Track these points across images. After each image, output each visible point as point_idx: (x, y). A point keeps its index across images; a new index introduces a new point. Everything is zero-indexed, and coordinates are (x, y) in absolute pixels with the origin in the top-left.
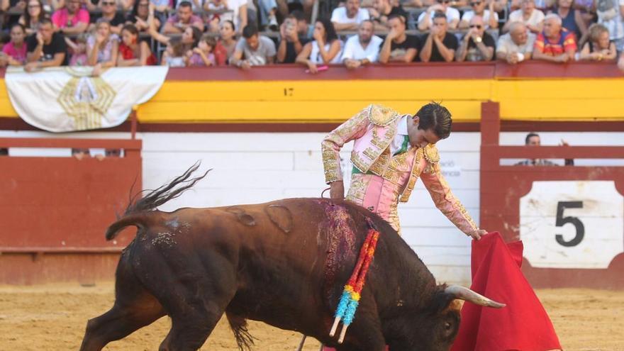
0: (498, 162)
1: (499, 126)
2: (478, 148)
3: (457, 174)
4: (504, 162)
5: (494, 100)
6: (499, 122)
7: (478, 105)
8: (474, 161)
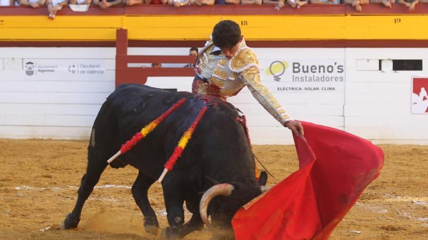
0: (127, 65)
1: (127, 43)
2: (114, 57)
3: (102, 72)
4: (130, 65)
5: (124, 28)
6: (127, 41)
7: (115, 30)
8: (112, 64)
